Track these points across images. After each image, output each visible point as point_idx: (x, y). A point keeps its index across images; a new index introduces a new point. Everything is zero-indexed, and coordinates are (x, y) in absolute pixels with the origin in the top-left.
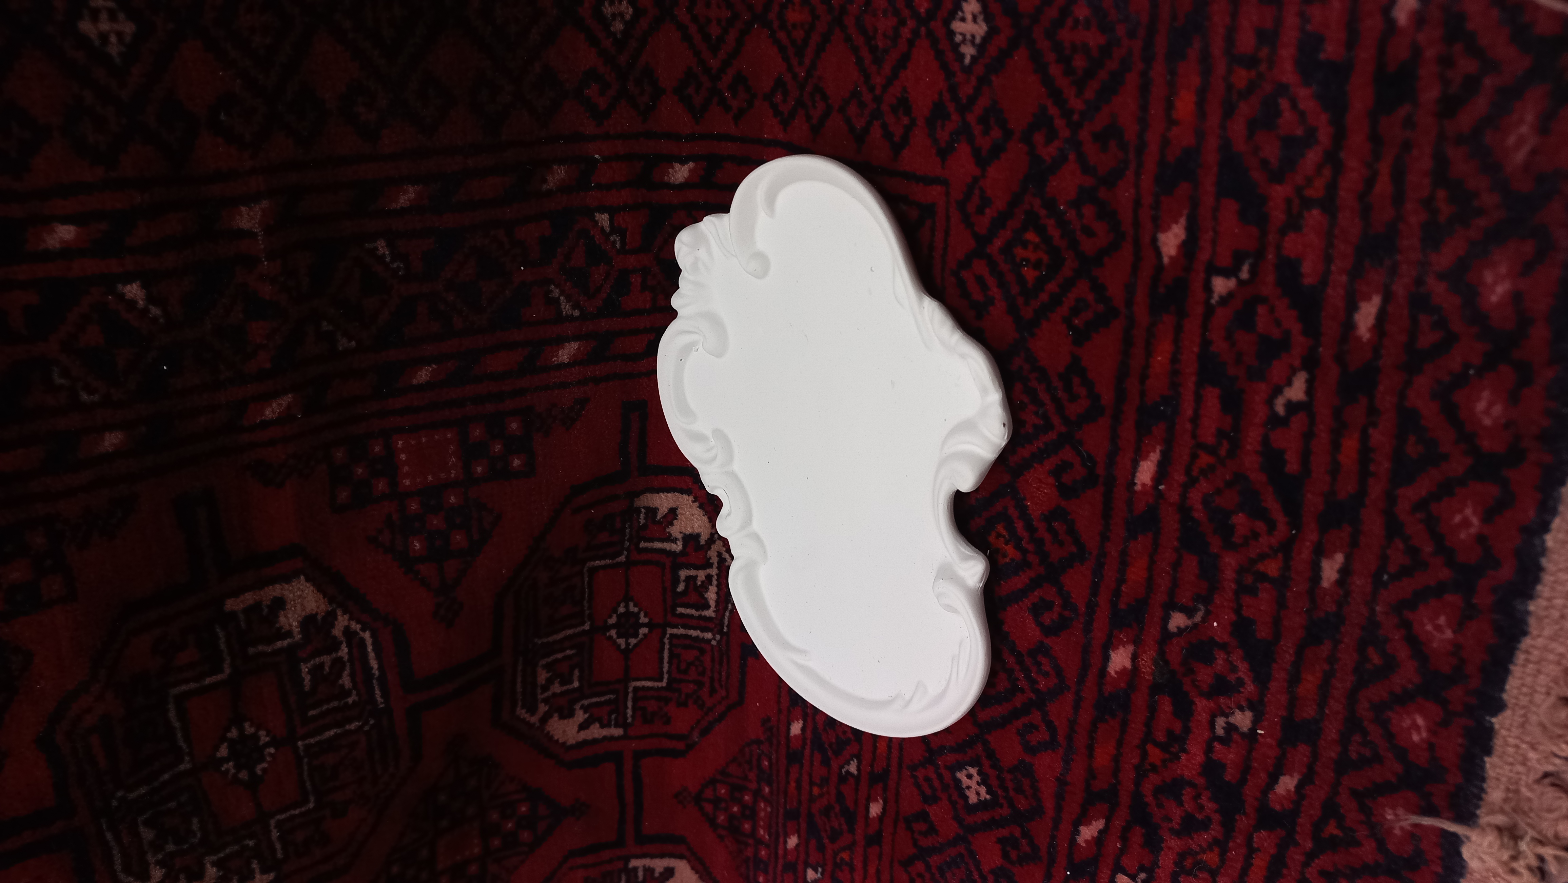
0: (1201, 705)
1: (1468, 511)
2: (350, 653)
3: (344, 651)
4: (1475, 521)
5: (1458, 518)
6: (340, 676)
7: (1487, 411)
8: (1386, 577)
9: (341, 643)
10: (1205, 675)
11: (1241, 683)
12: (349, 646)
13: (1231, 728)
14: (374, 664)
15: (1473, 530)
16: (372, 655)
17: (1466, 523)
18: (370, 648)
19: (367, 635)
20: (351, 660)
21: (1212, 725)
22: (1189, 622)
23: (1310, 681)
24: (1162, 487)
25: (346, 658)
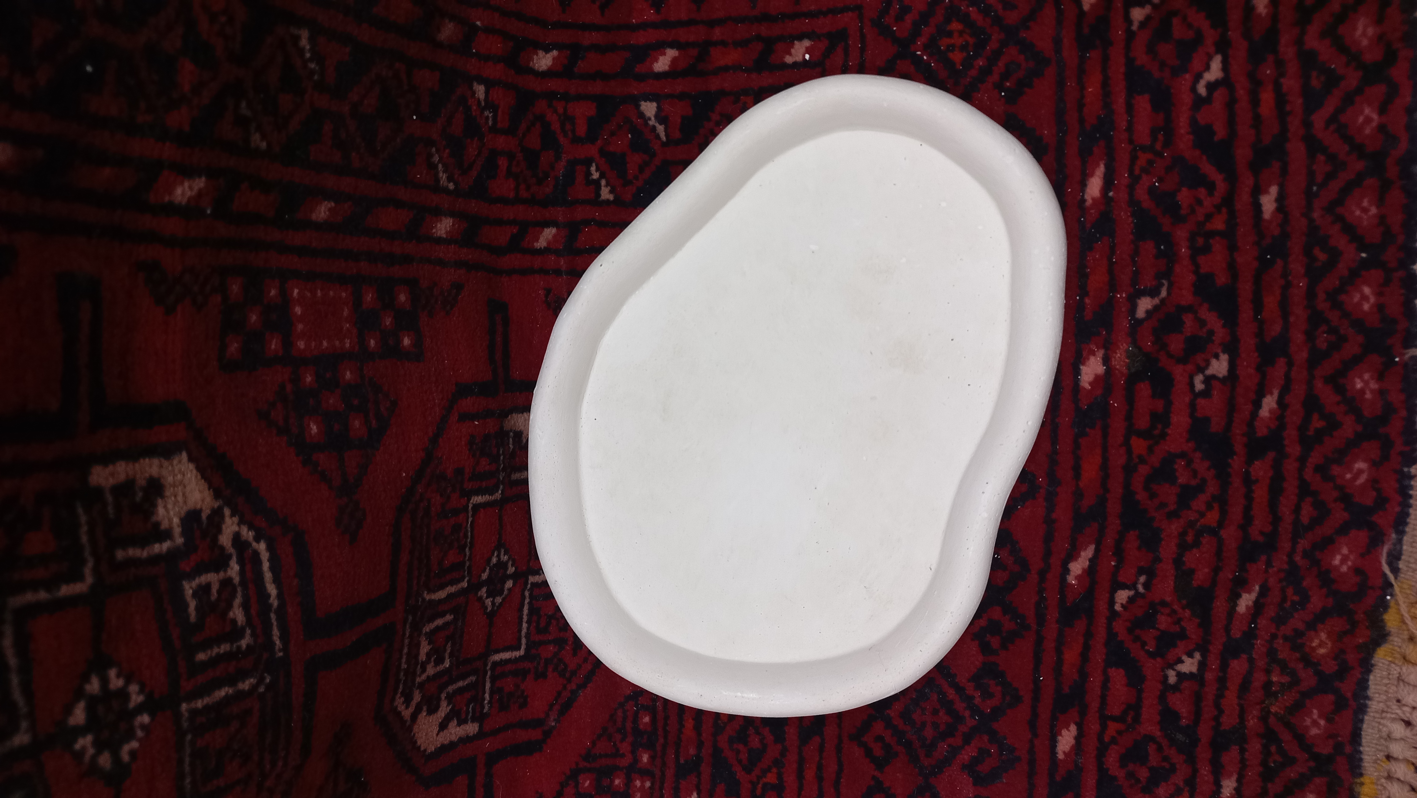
0: (1178, 372)
1: (1367, 111)
2: (242, 572)
3: (234, 569)
4: (1375, 116)
5: (1361, 119)
6: (230, 606)
7: (1364, 34)
8: (1315, 188)
9: (230, 557)
10: (1176, 344)
11: (1211, 333)
12: (241, 562)
13: (1209, 380)
14: (272, 590)
15: (1374, 124)
16: (268, 576)
17: (1368, 120)
18: (266, 565)
19: (262, 547)
20: (243, 583)
21: (1192, 385)
22: (1156, 301)
23: (1271, 302)
24: (1111, 194)
25: (237, 580)
